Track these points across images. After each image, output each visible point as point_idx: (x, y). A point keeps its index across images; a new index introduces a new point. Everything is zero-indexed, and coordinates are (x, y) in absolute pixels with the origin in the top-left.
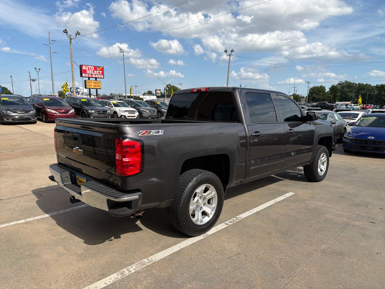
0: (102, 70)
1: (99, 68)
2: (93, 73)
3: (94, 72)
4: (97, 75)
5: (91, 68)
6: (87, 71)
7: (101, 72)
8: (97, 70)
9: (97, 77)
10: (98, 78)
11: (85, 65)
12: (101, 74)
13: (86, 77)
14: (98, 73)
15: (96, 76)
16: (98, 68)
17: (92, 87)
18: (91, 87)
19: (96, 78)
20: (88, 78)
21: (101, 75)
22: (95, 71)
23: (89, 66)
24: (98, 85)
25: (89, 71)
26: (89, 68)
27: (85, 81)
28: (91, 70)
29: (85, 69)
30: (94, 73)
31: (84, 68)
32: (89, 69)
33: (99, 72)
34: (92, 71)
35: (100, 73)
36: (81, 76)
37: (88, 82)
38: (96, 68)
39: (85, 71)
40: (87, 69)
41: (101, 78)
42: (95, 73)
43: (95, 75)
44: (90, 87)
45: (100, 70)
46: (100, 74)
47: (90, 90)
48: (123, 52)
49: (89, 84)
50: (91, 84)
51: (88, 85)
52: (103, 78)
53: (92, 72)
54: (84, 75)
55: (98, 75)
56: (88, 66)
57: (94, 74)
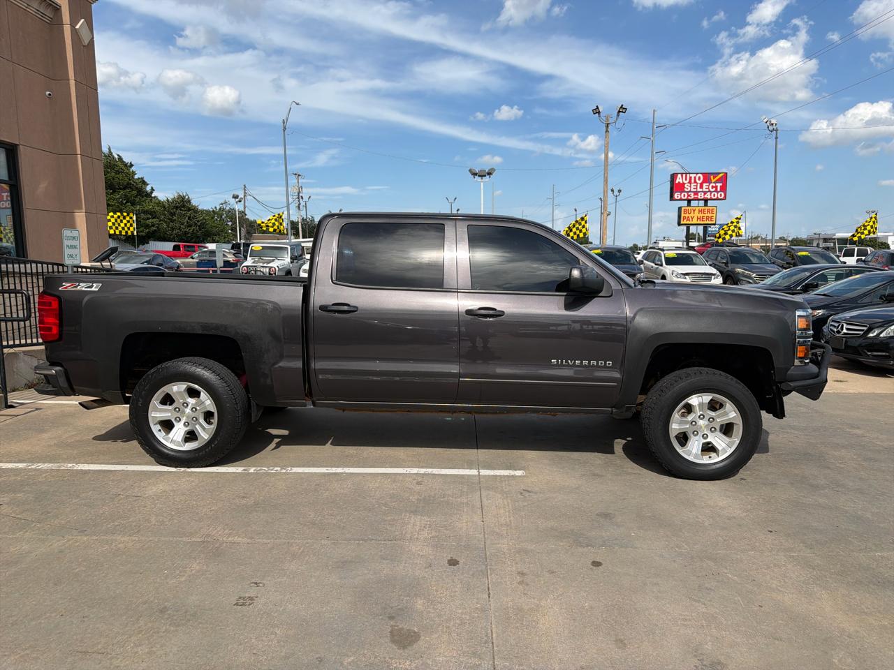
0: (724, 179)
1: (714, 178)
2: (699, 190)
3: (701, 187)
4: (709, 193)
5: (695, 178)
6: (686, 186)
7: (719, 185)
8: (710, 183)
9: (709, 197)
10: (711, 199)
11: (682, 174)
12: (719, 189)
13: (681, 200)
14: (713, 187)
15: (706, 196)
16: (712, 177)
17: (695, 221)
18: (690, 223)
19: (706, 201)
20: (686, 202)
21: (718, 192)
22: (704, 185)
23: (691, 175)
24: (710, 215)
25: (690, 186)
26: (691, 178)
27: (680, 209)
28: (695, 182)
29: (681, 182)
30: (701, 190)
31: (679, 180)
32: (690, 182)
33: (714, 185)
34: (699, 185)
35: (716, 187)
36: (672, 198)
37: (685, 211)
38: (707, 178)
39: (681, 188)
40: (685, 182)
41: (718, 199)
42: (704, 190)
43: (703, 194)
44: (688, 222)
45: (718, 181)
46: (716, 191)
47: (688, 229)
48: (777, 130)
49: (687, 215)
50: (692, 215)
51: (684, 218)
52: (725, 198)
53: (696, 188)
54: (676, 195)
55: (711, 192)
56: (688, 175)
57: (703, 192)
